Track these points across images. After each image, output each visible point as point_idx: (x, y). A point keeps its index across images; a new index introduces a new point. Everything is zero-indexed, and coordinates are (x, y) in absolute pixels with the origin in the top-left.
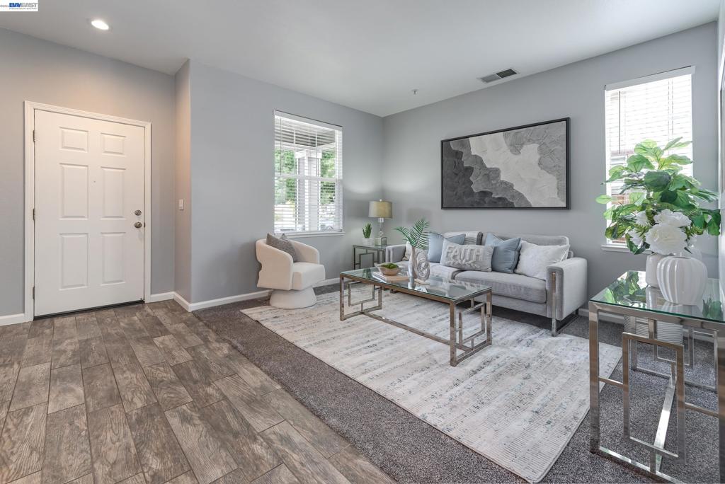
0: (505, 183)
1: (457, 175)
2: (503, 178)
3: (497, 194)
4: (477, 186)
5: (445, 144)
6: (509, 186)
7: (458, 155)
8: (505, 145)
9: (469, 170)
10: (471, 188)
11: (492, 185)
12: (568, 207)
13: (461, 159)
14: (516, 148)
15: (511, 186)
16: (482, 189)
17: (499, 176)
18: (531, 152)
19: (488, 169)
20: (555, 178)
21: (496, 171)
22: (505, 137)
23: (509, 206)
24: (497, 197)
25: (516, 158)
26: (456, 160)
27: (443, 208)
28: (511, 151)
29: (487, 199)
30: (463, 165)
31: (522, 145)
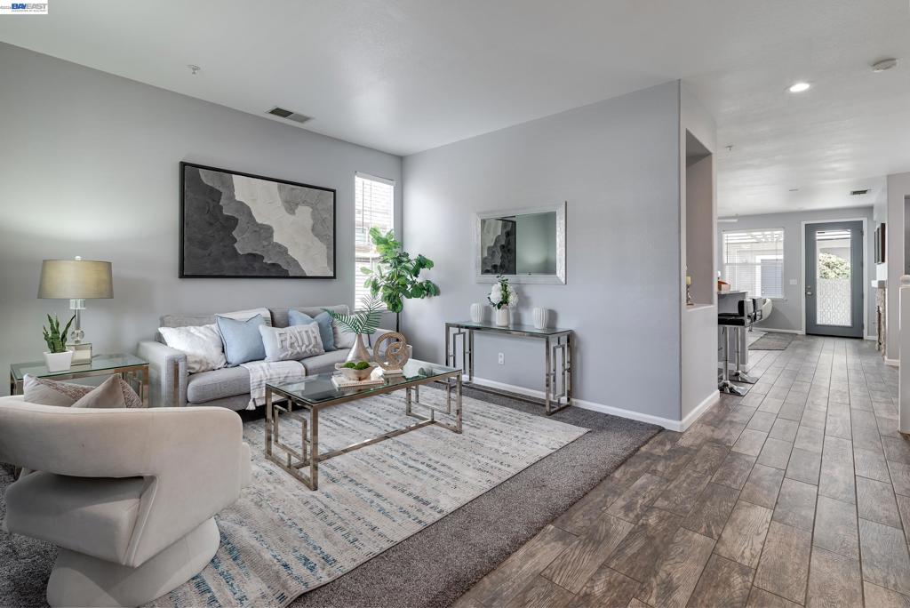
0: (280, 246)
1: (211, 224)
2: (277, 239)
3: (270, 259)
4: (242, 247)
5: (188, 172)
6: (283, 251)
7: (215, 194)
8: (279, 199)
9: (232, 222)
10: (235, 248)
11: (264, 247)
12: (334, 277)
13: (219, 202)
14: (291, 207)
15: (286, 250)
16: (250, 251)
17: (271, 236)
18: (304, 213)
19: (257, 225)
20: (325, 247)
21: (268, 230)
22: (279, 188)
23: (284, 276)
24: (269, 262)
25: (291, 218)
26: (210, 201)
27: (182, 276)
28: (286, 210)
29: (257, 265)
30: (221, 212)
31: (297, 204)
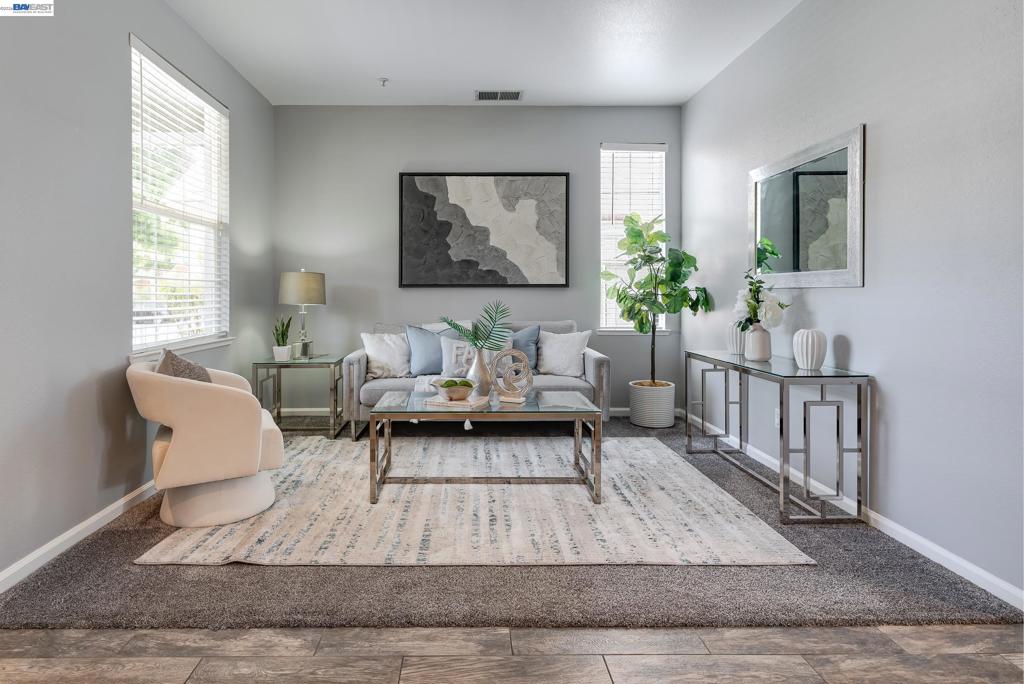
0: (496, 250)
1: (426, 232)
2: (493, 241)
3: (486, 265)
4: (457, 252)
5: (406, 179)
6: (500, 255)
7: (428, 200)
8: (496, 195)
9: (446, 227)
10: (448, 255)
11: (479, 251)
12: (566, 285)
13: (433, 207)
14: (510, 201)
15: (503, 255)
16: (464, 257)
17: (488, 239)
18: (527, 208)
19: (472, 227)
20: (554, 247)
21: (484, 232)
22: (496, 183)
23: (502, 284)
24: (484, 269)
25: (511, 215)
26: (424, 208)
27: (401, 285)
28: (504, 206)
29: (471, 273)
30: (435, 218)
31: (517, 199)
